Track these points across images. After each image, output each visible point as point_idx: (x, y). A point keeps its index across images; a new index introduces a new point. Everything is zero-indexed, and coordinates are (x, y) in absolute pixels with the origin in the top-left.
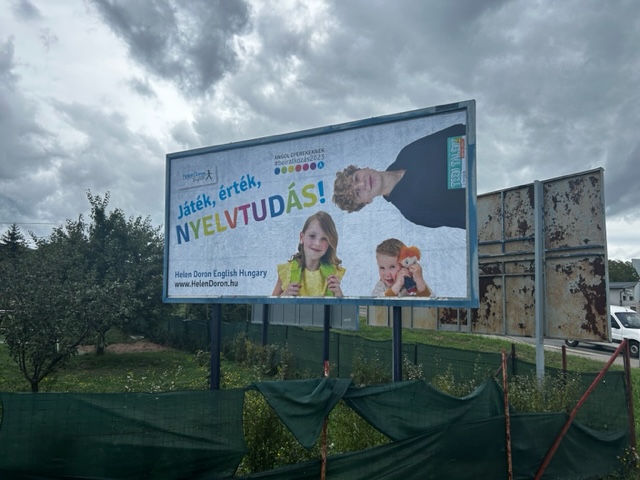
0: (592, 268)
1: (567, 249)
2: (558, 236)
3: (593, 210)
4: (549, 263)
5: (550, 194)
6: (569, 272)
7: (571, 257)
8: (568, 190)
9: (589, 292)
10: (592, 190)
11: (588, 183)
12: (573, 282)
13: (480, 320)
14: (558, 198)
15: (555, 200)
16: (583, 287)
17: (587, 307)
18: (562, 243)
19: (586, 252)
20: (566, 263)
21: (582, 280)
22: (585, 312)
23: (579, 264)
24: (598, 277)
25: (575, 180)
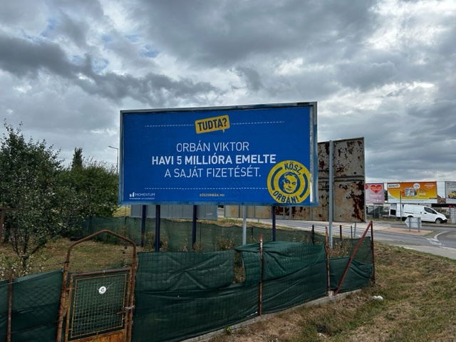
0: (357, 186)
1: (345, 176)
2: (341, 170)
3: (359, 158)
4: (336, 183)
5: (337, 148)
6: (346, 188)
7: (348, 181)
8: (346, 146)
9: (356, 198)
10: (359, 148)
11: (357, 144)
12: (348, 193)
13: (297, 213)
14: (341, 150)
15: (339, 151)
16: (353, 196)
17: (355, 206)
18: (343, 173)
19: (355, 179)
20: (344, 184)
21: (352, 192)
22: (354, 208)
23: (351, 184)
24: (361, 191)
25: (350, 142)
